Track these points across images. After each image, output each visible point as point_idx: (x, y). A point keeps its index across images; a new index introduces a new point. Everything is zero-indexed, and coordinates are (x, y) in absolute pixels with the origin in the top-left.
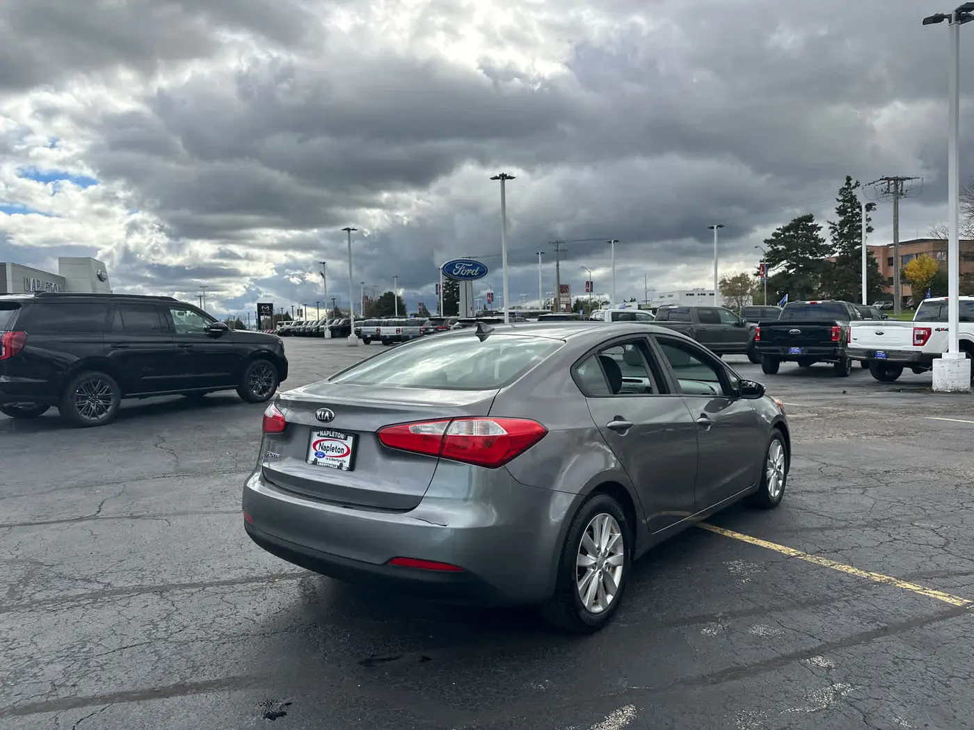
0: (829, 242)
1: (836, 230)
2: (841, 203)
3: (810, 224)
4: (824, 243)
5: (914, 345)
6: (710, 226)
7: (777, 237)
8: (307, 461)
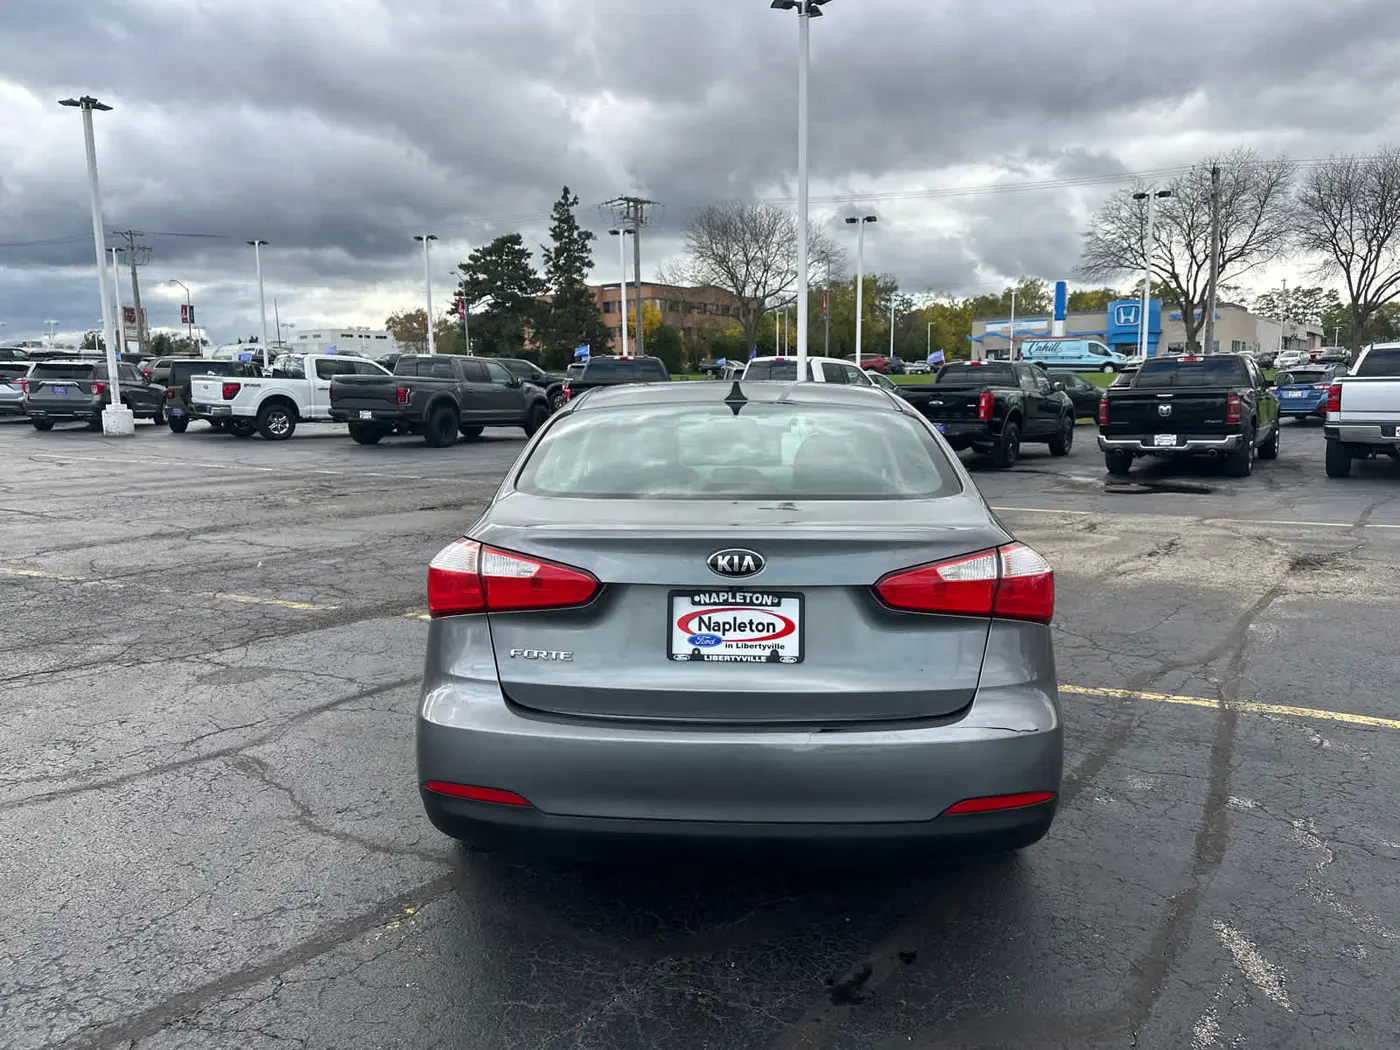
0: (542, 275)
1: (550, 259)
2: (556, 223)
3: (517, 247)
4: (536, 276)
6: (418, 235)
7: (476, 262)
8: (671, 656)
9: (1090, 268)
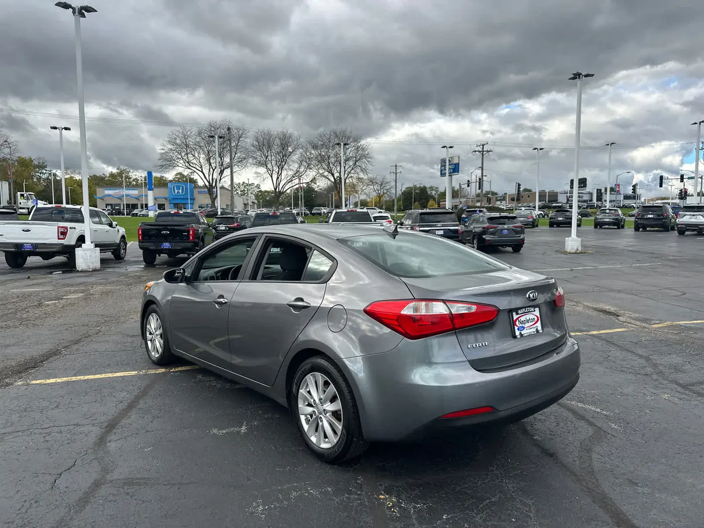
5: (59, 239)
8: (515, 337)
9: (163, 166)
